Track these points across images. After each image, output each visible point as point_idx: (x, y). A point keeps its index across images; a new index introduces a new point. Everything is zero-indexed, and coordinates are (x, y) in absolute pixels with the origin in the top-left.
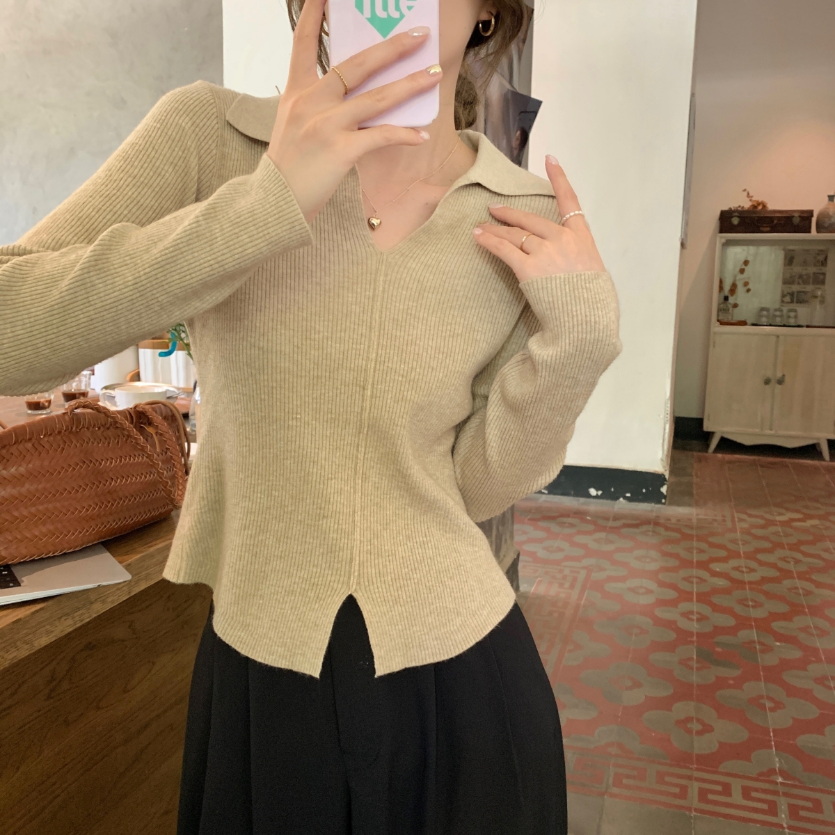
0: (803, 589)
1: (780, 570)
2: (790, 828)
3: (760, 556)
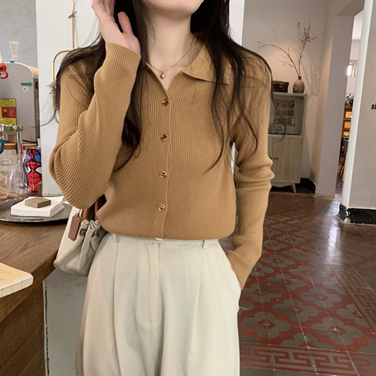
0: (299, 253)
1: (287, 244)
2: (318, 372)
3: (277, 238)
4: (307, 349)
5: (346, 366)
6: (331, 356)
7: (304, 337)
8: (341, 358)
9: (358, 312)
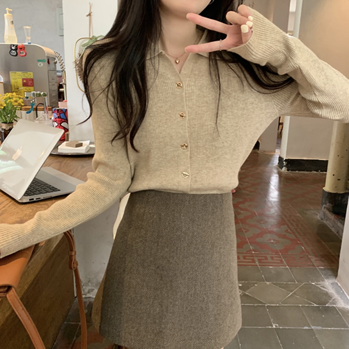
4: (252, 253)
5: (279, 261)
6: (268, 257)
7: (250, 247)
8: (275, 257)
9: (289, 230)
